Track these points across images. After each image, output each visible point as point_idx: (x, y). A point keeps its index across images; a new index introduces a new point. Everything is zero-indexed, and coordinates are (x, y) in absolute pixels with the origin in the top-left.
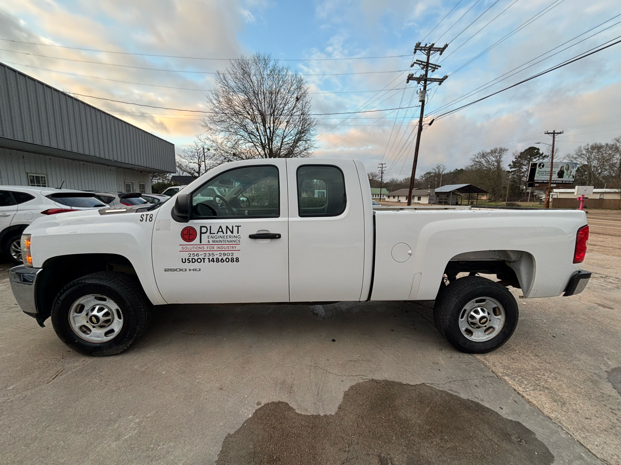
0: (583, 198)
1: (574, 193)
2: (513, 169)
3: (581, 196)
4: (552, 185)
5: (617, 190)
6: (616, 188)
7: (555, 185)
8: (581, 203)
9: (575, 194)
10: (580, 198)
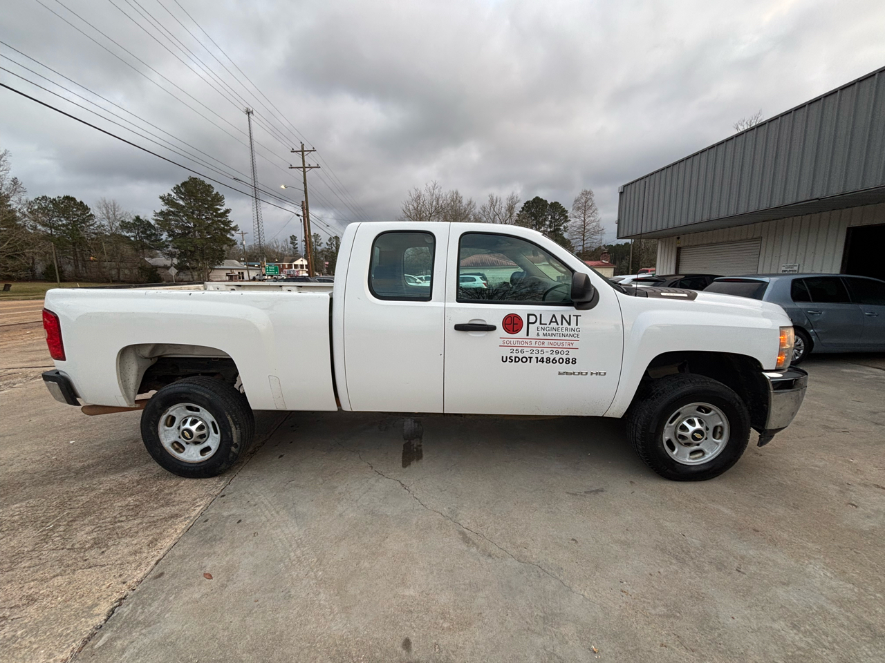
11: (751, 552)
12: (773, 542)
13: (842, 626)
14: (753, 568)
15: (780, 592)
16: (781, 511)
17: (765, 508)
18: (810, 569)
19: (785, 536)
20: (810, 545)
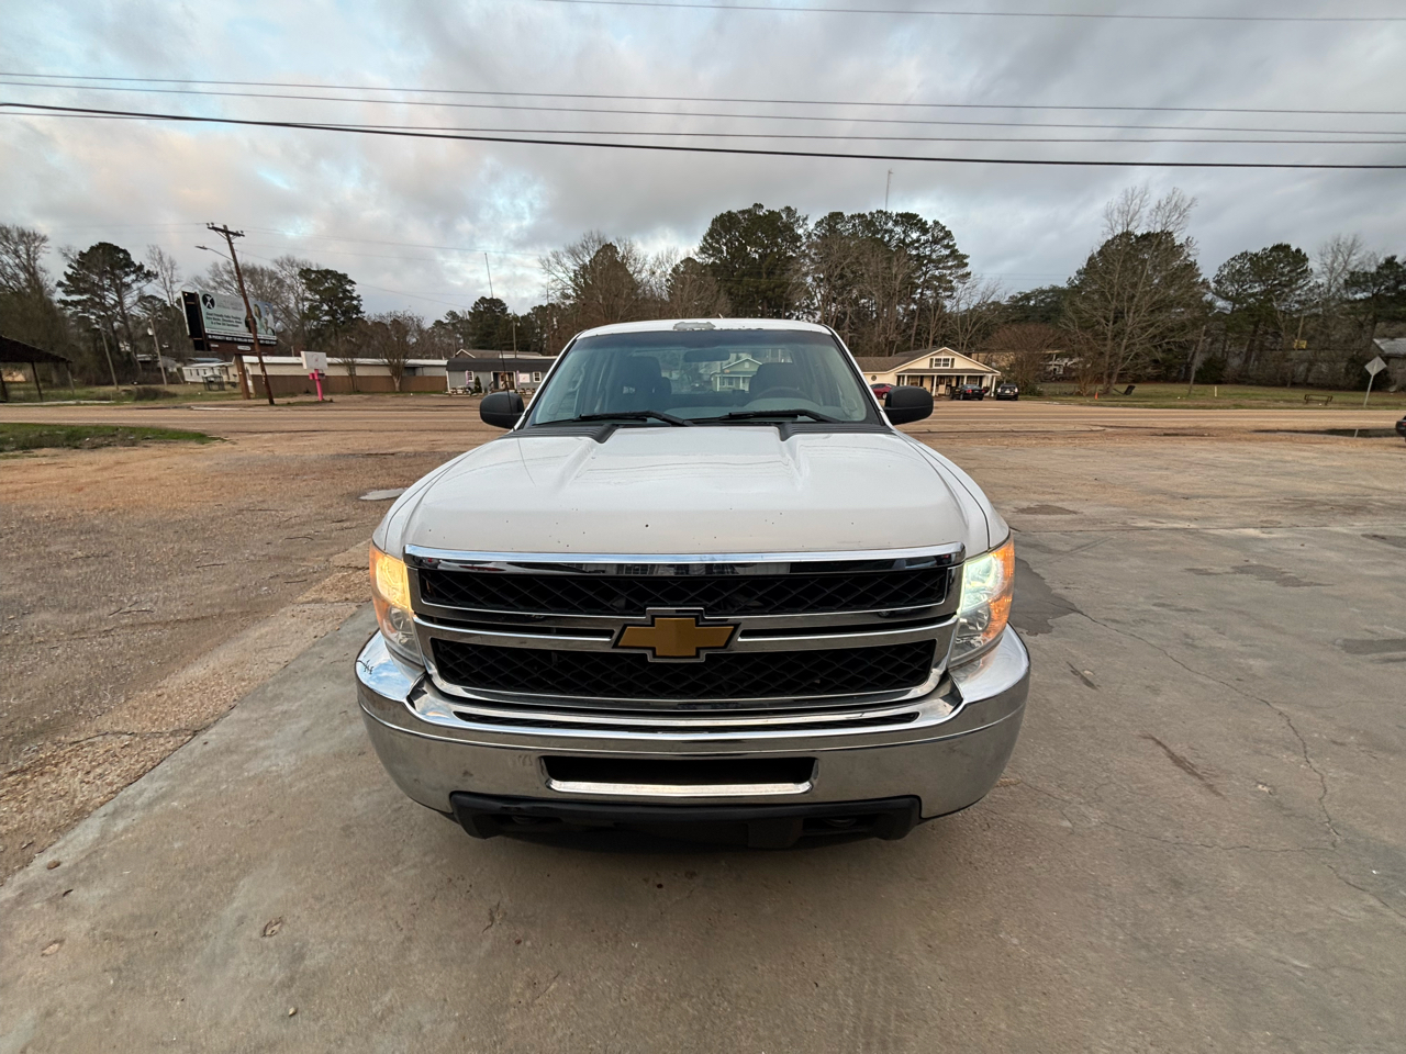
0: (319, 374)
1: (301, 364)
2: (75, 298)
3: (313, 372)
4: (240, 347)
5: (340, 360)
6: (338, 357)
7: (248, 348)
8: (318, 384)
9: (305, 366)
10: (313, 375)
11: (349, 732)
12: (339, 755)
13: (253, 738)
14: (337, 722)
15: (305, 723)
16: (358, 803)
17: (378, 791)
18: (292, 759)
19: (333, 773)
20: (303, 784)
